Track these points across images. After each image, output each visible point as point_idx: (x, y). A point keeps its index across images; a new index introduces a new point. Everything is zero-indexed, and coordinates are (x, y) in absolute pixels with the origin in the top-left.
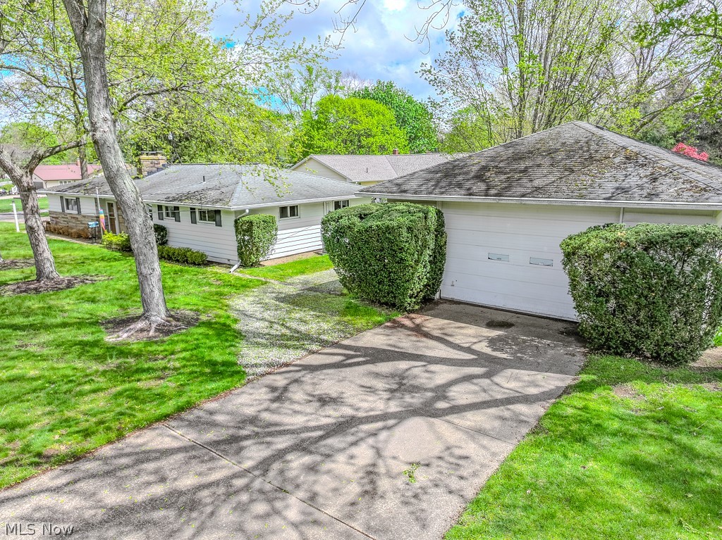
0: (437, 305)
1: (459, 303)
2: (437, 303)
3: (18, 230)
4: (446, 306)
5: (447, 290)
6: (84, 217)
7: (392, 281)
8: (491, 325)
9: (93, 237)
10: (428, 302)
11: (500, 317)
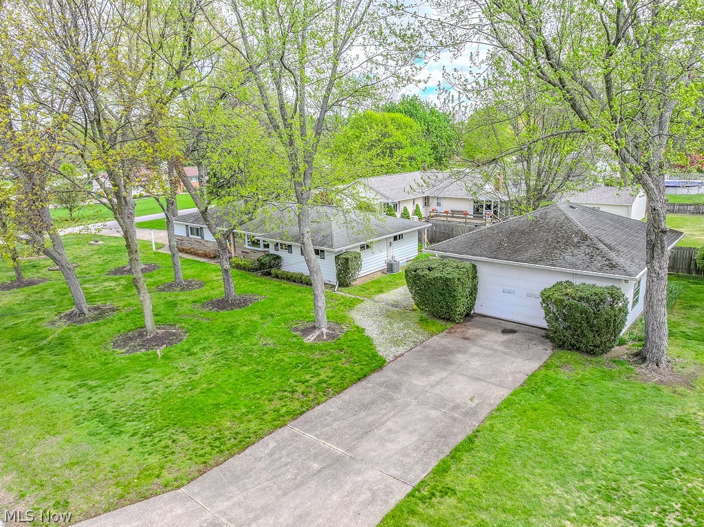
0: (473, 318)
1: (486, 316)
2: (472, 317)
3: (154, 250)
4: (478, 318)
5: (478, 309)
6: (207, 241)
7: (448, 307)
8: (505, 331)
9: (215, 257)
10: (468, 316)
11: (510, 326)
